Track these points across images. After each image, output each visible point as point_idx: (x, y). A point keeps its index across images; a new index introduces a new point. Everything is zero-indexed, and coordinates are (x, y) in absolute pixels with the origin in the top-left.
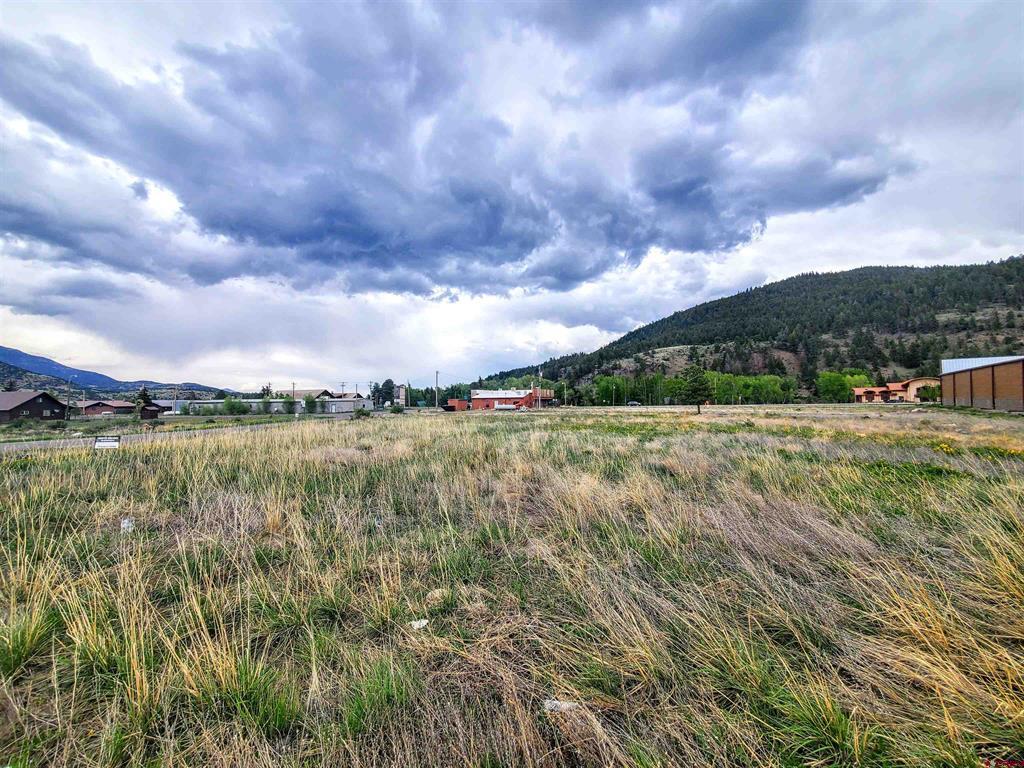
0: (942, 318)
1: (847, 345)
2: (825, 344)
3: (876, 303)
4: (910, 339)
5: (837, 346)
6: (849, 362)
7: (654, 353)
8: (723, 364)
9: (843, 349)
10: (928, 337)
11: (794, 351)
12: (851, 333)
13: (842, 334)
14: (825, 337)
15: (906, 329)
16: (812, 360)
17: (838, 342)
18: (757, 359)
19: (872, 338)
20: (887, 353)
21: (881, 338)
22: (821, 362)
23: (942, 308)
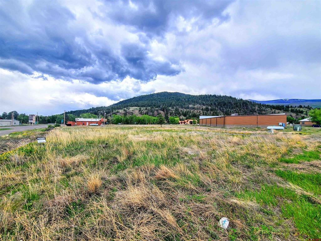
0: (190, 106)
1: (174, 110)
2: (170, 110)
3: (179, 101)
4: (185, 110)
5: (172, 110)
6: (174, 114)
7: (129, 108)
8: (148, 113)
9: (173, 111)
10: (188, 110)
11: (164, 111)
12: (175, 108)
13: (173, 108)
14: (170, 108)
15: (184, 108)
16: (167, 114)
17: (172, 109)
18: (156, 112)
19: (179, 109)
20: (181, 113)
21: (180, 109)
22: (169, 114)
23: (190, 104)
